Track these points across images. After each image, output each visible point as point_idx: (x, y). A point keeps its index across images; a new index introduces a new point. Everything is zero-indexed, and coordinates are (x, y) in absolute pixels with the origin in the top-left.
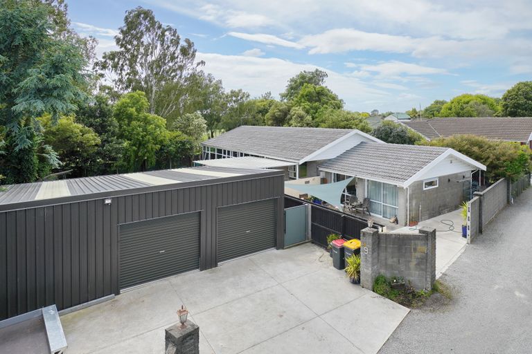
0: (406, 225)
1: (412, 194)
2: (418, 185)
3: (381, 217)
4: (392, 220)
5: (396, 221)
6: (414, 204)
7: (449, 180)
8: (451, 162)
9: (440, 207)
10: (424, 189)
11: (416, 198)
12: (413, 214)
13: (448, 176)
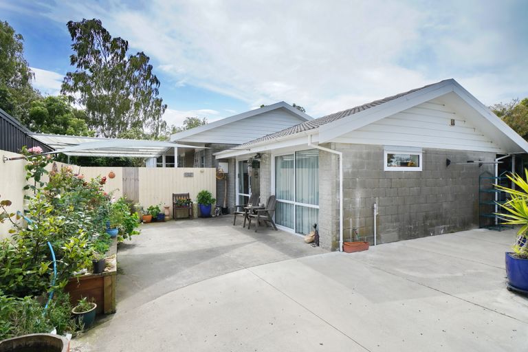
0: (335, 247)
1: (354, 174)
2: (369, 155)
3: (292, 231)
4: (308, 238)
5: (316, 241)
6: (358, 200)
7: (448, 162)
8: (453, 123)
9: (426, 218)
10: (386, 169)
11: (364, 186)
12: (357, 222)
13: (447, 152)
